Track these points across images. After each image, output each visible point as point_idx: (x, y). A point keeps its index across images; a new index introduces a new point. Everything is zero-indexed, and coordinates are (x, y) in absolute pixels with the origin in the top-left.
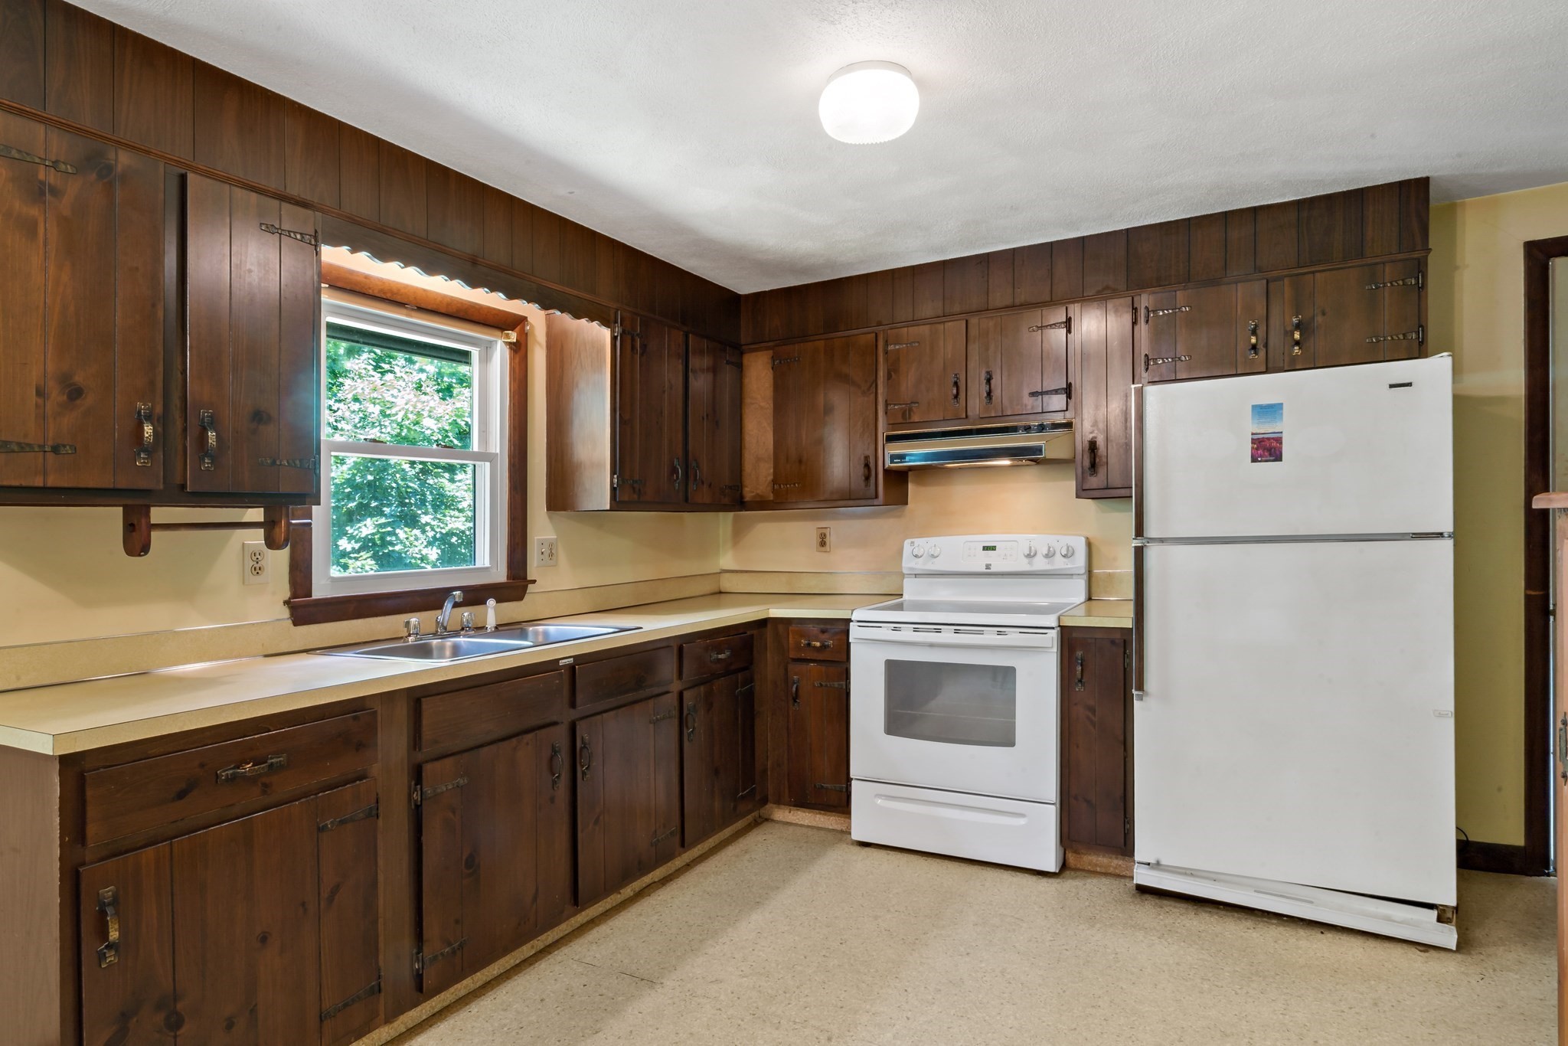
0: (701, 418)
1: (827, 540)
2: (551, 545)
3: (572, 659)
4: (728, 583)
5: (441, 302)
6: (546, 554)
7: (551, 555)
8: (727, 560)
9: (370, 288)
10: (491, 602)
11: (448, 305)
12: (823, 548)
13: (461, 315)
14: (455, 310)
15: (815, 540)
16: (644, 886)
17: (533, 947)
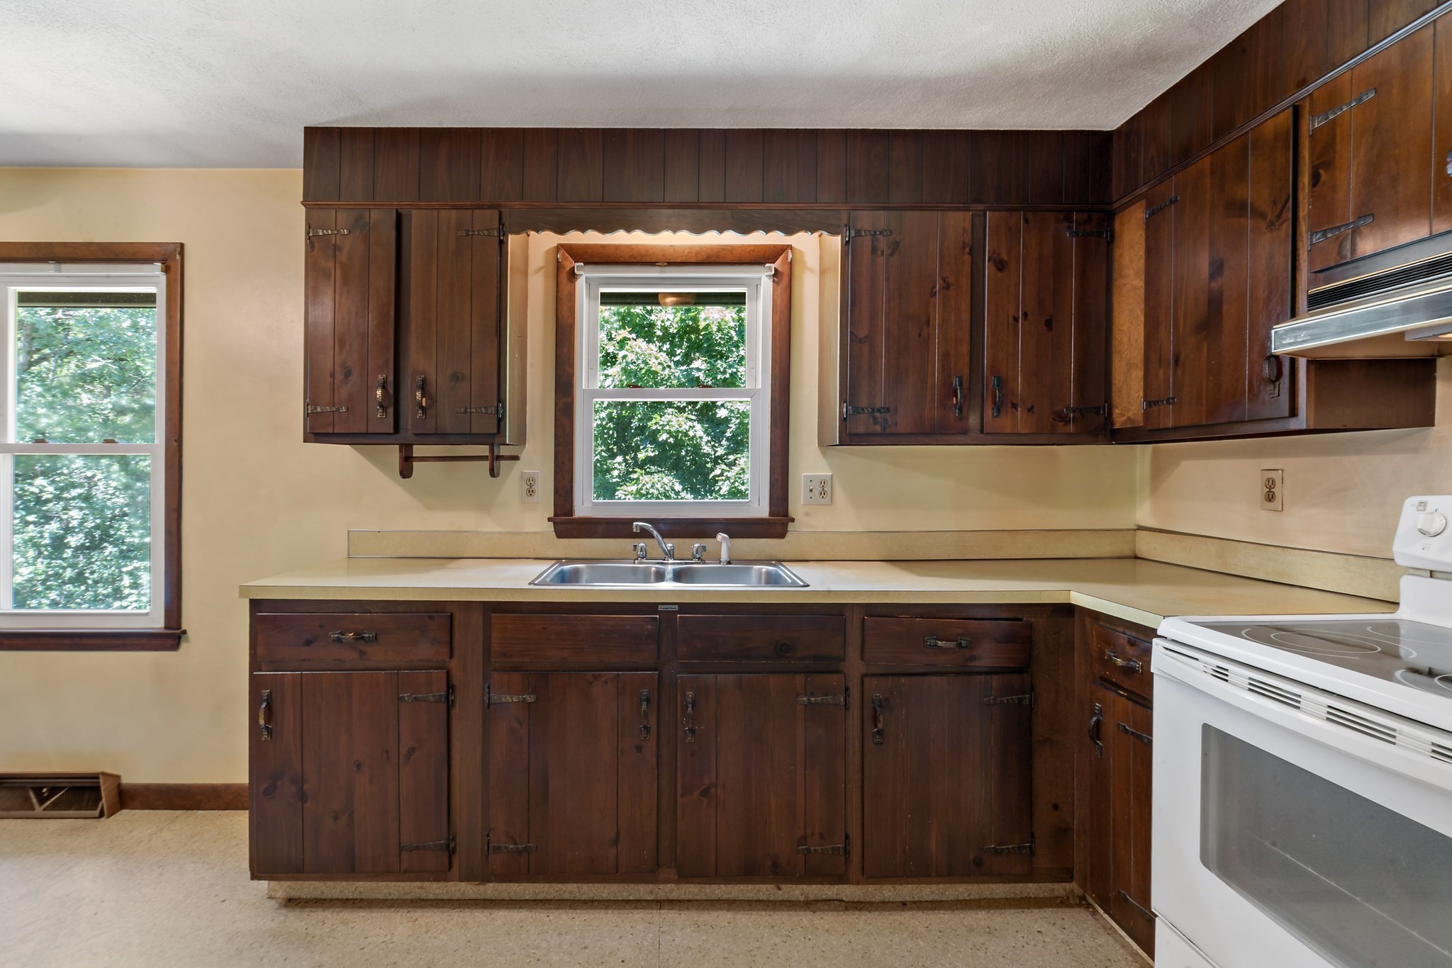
0: (1011, 319)
1: (1277, 490)
2: (823, 483)
3: (677, 606)
4: (1146, 546)
5: (689, 253)
6: (816, 492)
7: (823, 493)
8: (1144, 514)
9: (621, 257)
10: (721, 536)
11: (697, 253)
12: (1270, 505)
13: (713, 259)
14: (705, 257)
15: (1260, 490)
16: (824, 897)
17: (651, 892)
